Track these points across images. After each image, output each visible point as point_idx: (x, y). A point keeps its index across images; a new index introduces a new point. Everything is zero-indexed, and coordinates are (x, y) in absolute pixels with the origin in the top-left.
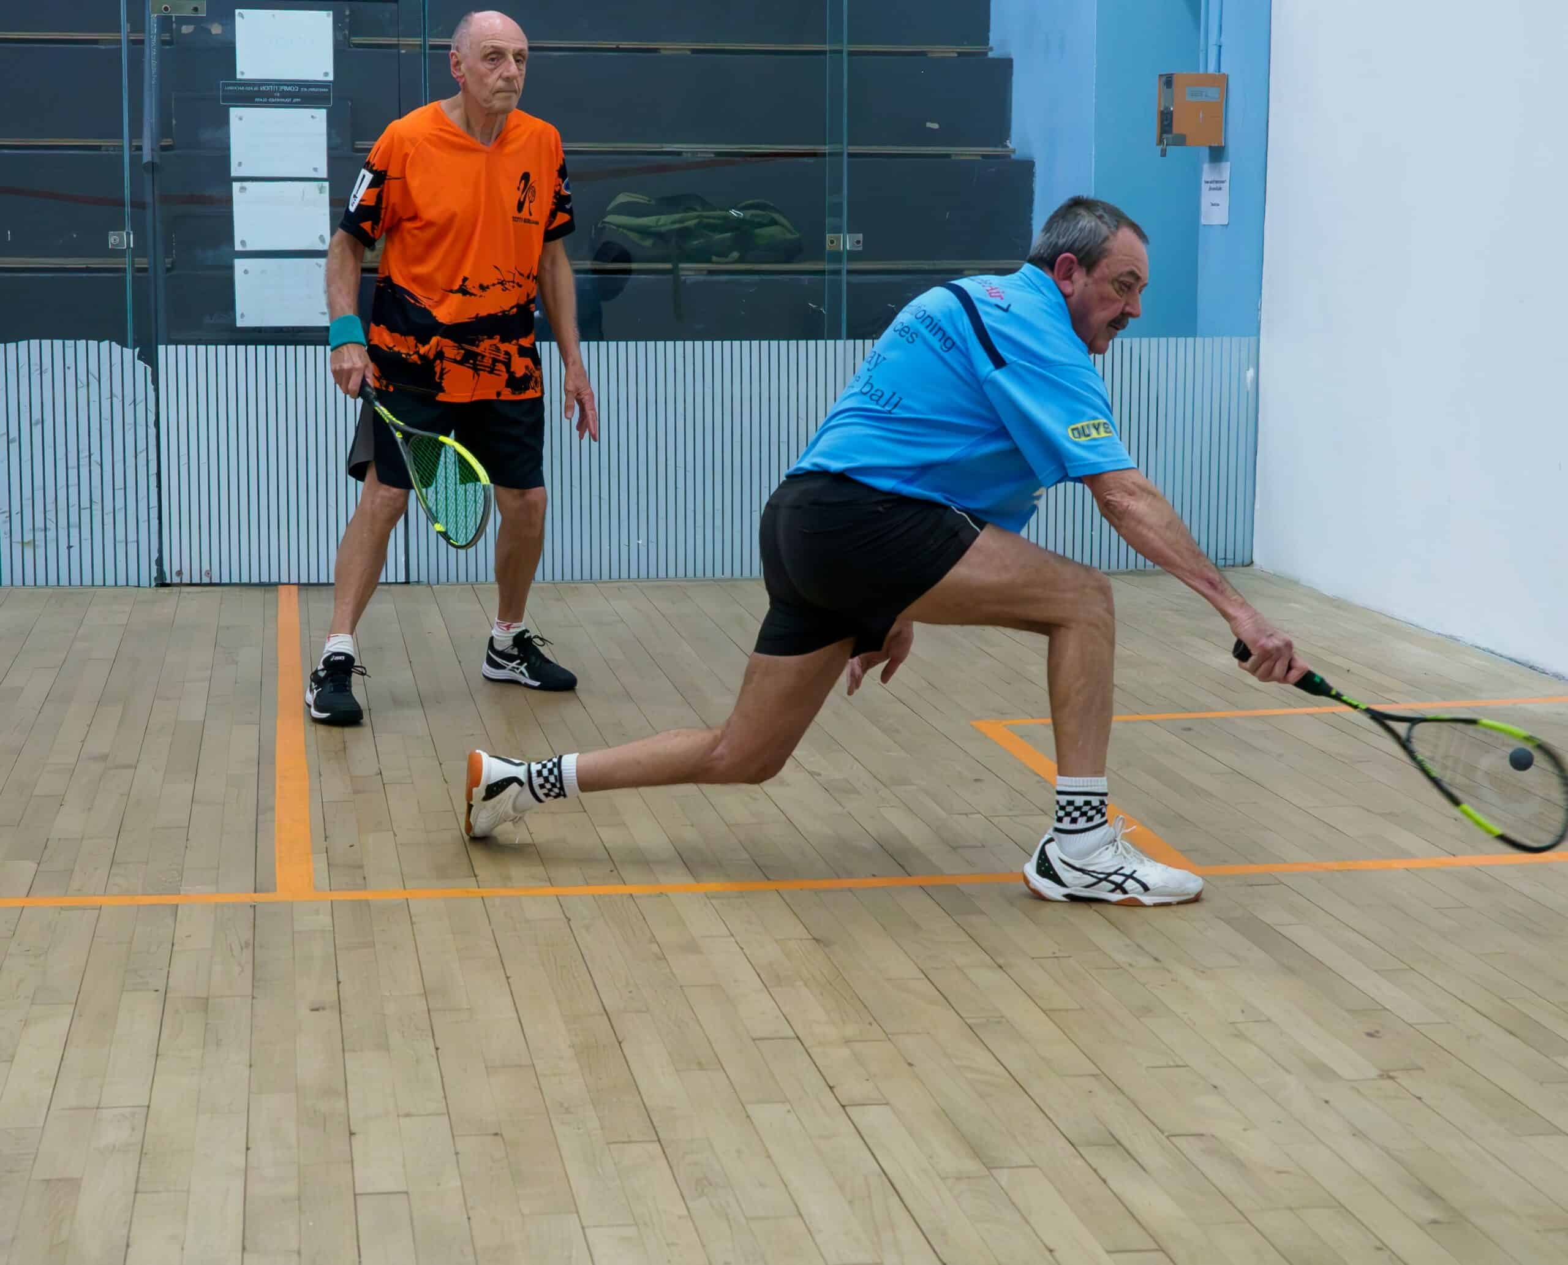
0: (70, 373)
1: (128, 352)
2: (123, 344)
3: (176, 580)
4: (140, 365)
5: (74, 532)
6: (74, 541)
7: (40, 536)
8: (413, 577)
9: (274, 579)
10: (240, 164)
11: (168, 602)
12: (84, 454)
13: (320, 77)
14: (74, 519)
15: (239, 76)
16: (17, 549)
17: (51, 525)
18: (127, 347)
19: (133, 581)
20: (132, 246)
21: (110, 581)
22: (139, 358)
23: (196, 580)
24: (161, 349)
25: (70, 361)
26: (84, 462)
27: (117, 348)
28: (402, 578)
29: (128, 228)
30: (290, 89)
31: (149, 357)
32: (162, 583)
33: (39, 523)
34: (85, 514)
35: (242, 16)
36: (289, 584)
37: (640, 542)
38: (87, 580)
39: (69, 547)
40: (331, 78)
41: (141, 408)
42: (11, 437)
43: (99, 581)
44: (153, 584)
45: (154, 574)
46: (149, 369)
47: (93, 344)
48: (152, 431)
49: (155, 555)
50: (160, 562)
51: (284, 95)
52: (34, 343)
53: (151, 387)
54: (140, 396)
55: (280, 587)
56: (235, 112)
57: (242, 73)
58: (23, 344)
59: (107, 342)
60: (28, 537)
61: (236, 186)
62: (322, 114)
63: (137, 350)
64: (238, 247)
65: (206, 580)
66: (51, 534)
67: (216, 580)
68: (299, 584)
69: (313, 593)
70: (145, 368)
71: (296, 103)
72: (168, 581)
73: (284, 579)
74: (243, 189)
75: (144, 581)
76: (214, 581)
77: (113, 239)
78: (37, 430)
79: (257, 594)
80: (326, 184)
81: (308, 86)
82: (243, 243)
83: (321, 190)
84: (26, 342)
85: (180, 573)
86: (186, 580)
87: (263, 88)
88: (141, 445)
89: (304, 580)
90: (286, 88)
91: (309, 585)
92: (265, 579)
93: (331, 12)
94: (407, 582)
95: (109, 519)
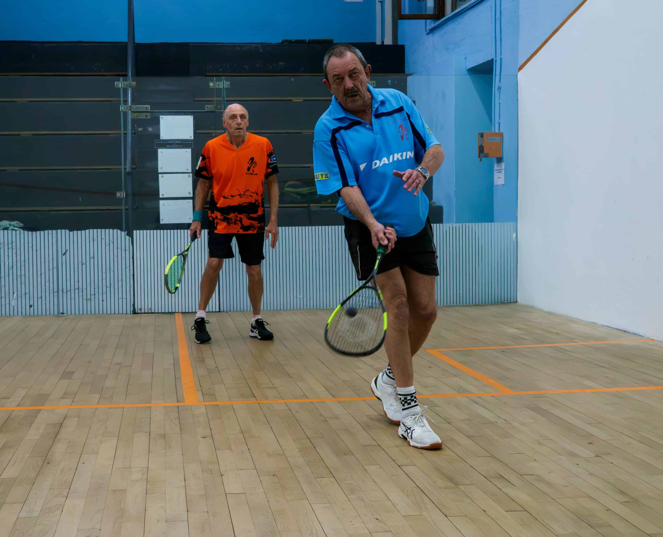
0: (103, 241)
1: (123, 233)
2: (121, 230)
3: (139, 311)
4: (127, 237)
5: (105, 296)
6: (105, 299)
7: (93, 297)
8: (222, 310)
9: (173, 311)
10: (161, 168)
11: (137, 319)
12: (108, 268)
13: (189, 138)
14: (104, 291)
15: (161, 138)
16: (85, 301)
17: (97, 293)
18: (123, 231)
19: (125, 312)
20: (124, 196)
21: (117, 312)
22: (127, 235)
23: (146, 312)
24: (135, 231)
25: (103, 237)
26: (108, 271)
27: (119, 231)
28: (218, 310)
29: (123, 190)
30: (178, 142)
31: (130, 235)
32: (134, 312)
33: (93, 293)
34: (108, 289)
35: (162, 118)
36: (179, 312)
37: (301, 296)
38: (109, 312)
39: (103, 301)
40: (192, 138)
41: (127, 252)
42: (83, 263)
43: (113, 312)
44: (132, 313)
45: (132, 309)
46: (130, 239)
47: (111, 230)
48: (131, 260)
49: (132, 303)
50: (134, 305)
51: (176, 144)
52: (91, 230)
53: (131, 245)
54: (127, 248)
55: (176, 314)
56: (160, 151)
57: (162, 137)
58: (87, 231)
59: (116, 230)
60: (89, 297)
61: (160, 175)
62: (189, 150)
63: (126, 232)
64: (161, 196)
65: (150, 311)
66: (97, 296)
67: (153, 311)
68: (182, 313)
69: (187, 315)
70: (129, 238)
71: (181, 147)
72: (137, 312)
73: (177, 311)
74: (162, 176)
75: (129, 312)
76: (152, 312)
77: (118, 195)
78: (92, 260)
79: (168, 316)
80: (191, 174)
81: (184, 141)
82: (163, 195)
83: (189, 176)
84: (88, 230)
85: (141, 309)
86: (143, 311)
87: (169, 142)
88: (128, 265)
89: (183, 311)
90: (177, 142)
91: (185, 313)
92: (170, 311)
93: (193, 116)
94: (220, 311)
95: (116, 290)
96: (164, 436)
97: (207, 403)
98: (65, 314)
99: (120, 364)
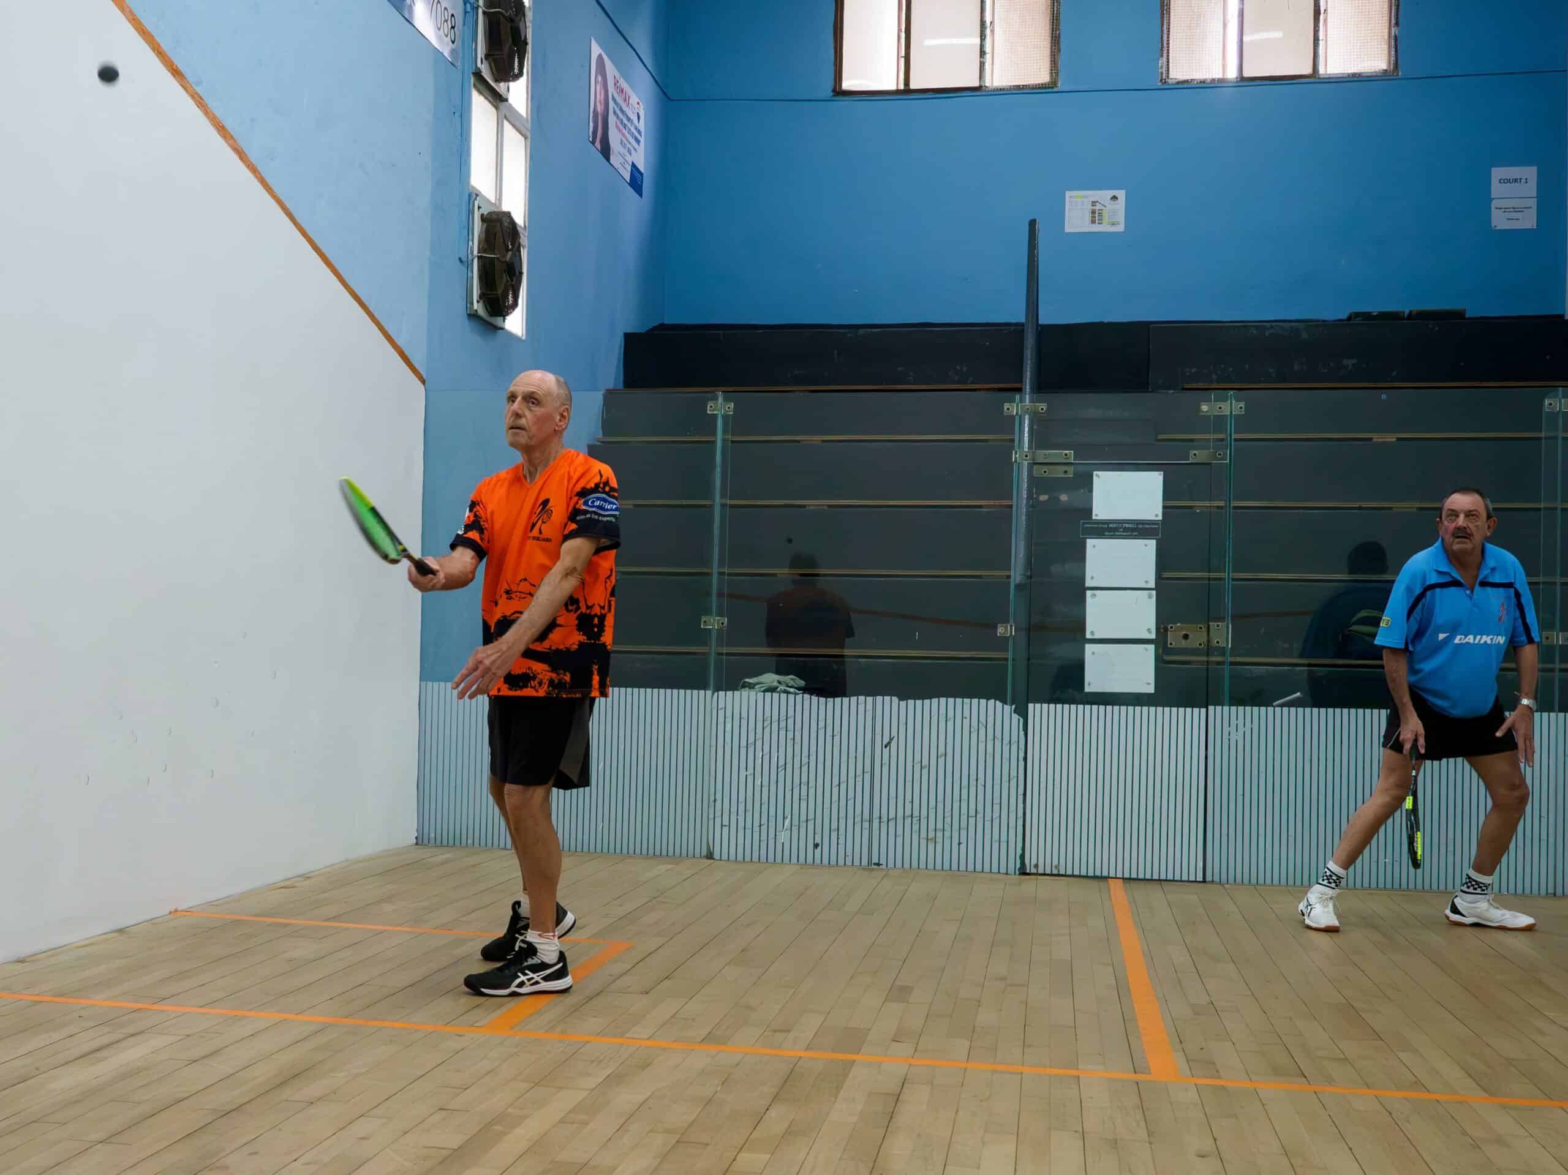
0: (966, 722)
1: (1007, 708)
2: (1004, 702)
3: (1034, 871)
4: (1015, 717)
5: (964, 833)
6: (963, 840)
7: (939, 834)
8: (1209, 878)
9: (1105, 874)
10: (1092, 578)
11: (1029, 885)
12: (973, 777)
13: (1153, 518)
14: (964, 824)
15: (1094, 518)
16: (923, 843)
17: (948, 827)
18: (1006, 704)
19: (1003, 870)
20: (1013, 634)
21: (987, 868)
22: (1015, 712)
23: (1048, 871)
24: (1031, 706)
25: (967, 714)
26: (973, 783)
27: (999, 704)
28: (1200, 878)
29: (1012, 621)
30: (1130, 526)
31: (1023, 713)
32: (1023, 872)
33: (940, 826)
34: (972, 821)
35: (1097, 476)
36: (1116, 878)
37: (1387, 860)
38: (971, 867)
39: (959, 844)
40: (1160, 518)
41: (1014, 747)
42: (923, 764)
43: (979, 868)
44: (1017, 872)
45: (1018, 866)
46: (1021, 720)
47: (983, 701)
48: (1022, 763)
49: (1019, 852)
50: (1023, 857)
51: (1126, 530)
52: (943, 700)
53: (1022, 733)
54: (1014, 738)
55: (1109, 880)
56: (1090, 543)
57: (1097, 515)
58: (935, 701)
59: (993, 701)
60: (931, 835)
61: (1089, 593)
62: (1152, 543)
63: (1013, 707)
64: (1088, 636)
65: (1055, 872)
66: (947, 834)
67: (1062, 872)
68: (1123, 878)
69: (1133, 885)
70: (1019, 719)
71: (1136, 535)
72: (1028, 871)
73: (1112, 874)
74: (1094, 595)
75: (1011, 870)
76: (1061, 873)
77: (1000, 630)
78: (941, 761)
79: (1095, 883)
80: (1154, 592)
81: (1143, 524)
82: (1092, 633)
83: (1150, 597)
84: (937, 699)
85: (1036, 866)
86: (1041, 871)
87: (1111, 525)
88: (1014, 773)
89: (1127, 875)
90: (1127, 525)
91: (1130, 879)
92: (1098, 873)
93: (1162, 473)
94: (1204, 881)
95: (988, 824)
96: (1114, 1144)
97: (1200, 1081)
98: (882, 865)
99: (1004, 979)
